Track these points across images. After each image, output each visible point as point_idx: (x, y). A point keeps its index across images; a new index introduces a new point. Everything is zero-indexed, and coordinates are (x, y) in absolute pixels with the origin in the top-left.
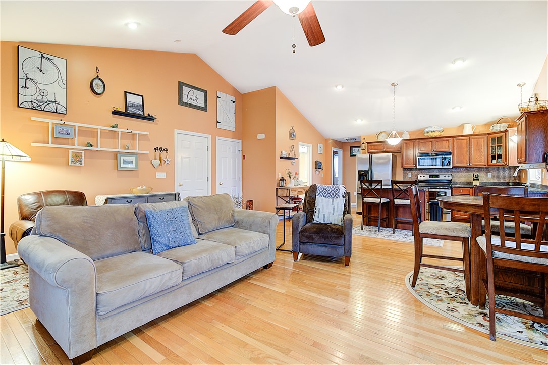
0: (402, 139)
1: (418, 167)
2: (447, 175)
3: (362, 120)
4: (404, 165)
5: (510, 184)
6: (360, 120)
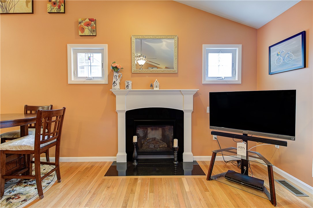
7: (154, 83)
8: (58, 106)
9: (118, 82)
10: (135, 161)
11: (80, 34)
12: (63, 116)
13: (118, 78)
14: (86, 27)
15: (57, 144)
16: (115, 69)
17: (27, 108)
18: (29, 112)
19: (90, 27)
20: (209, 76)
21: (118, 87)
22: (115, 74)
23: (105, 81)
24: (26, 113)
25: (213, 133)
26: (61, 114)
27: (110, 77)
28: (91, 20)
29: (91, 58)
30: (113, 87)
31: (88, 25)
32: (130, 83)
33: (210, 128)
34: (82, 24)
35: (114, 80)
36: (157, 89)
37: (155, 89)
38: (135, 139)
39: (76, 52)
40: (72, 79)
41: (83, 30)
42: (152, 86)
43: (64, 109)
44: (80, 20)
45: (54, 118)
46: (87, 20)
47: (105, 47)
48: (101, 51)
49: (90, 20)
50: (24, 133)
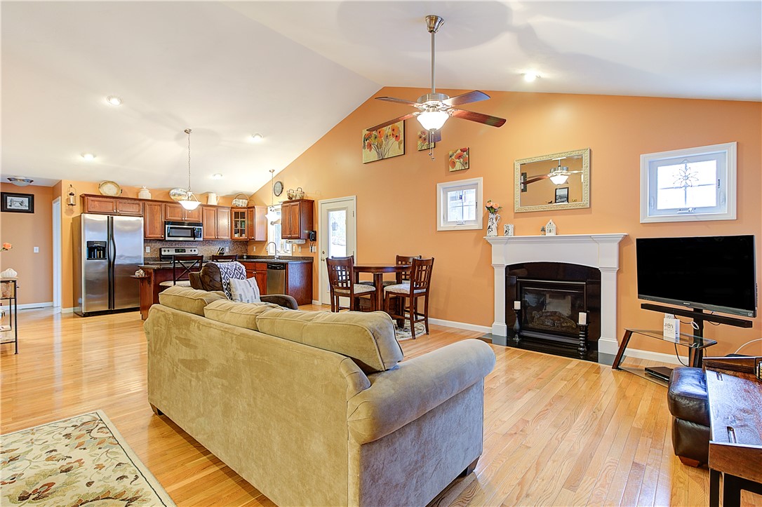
0: (200, 203)
1: (167, 238)
2: (193, 250)
3: (94, 156)
4: (148, 235)
5: (245, 257)
6: (92, 156)
7: (546, 227)
8: (427, 257)
9: (494, 227)
10: (517, 335)
11: (451, 169)
12: (432, 266)
13: (494, 221)
14: (457, 160)
15: (426, 294)
16: (491, 209)
17: (399, 258)
18: (400, 262)
19: (462, 160)
20: (658, 208)
21: (494, 233)
22: (491, 216)
23: (479, 226)
24: (397, 263)
25: (643, 306)
26: (429, 263)
27: (485, 220)
28: (463, 151)
29: (463, 198)
30: (488, 235)
31: (459, 157)
32: (511, 227)
33: (639, 297)
34: (453, 157)
35: (489, 224)
36: (553, 234)
37: (548, 234)
38: (517, 305)
39: (446, 190)
40: (442, 226)
41: (454, 164)
42: (543, 230)
43: (433, 259)
44: (451, 153)
45: (424, 268)
46: (459, 151)
47: (480, 180)
48: (475, 186)
49: (461, 150)
50: (399, 282)
